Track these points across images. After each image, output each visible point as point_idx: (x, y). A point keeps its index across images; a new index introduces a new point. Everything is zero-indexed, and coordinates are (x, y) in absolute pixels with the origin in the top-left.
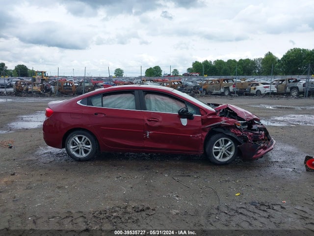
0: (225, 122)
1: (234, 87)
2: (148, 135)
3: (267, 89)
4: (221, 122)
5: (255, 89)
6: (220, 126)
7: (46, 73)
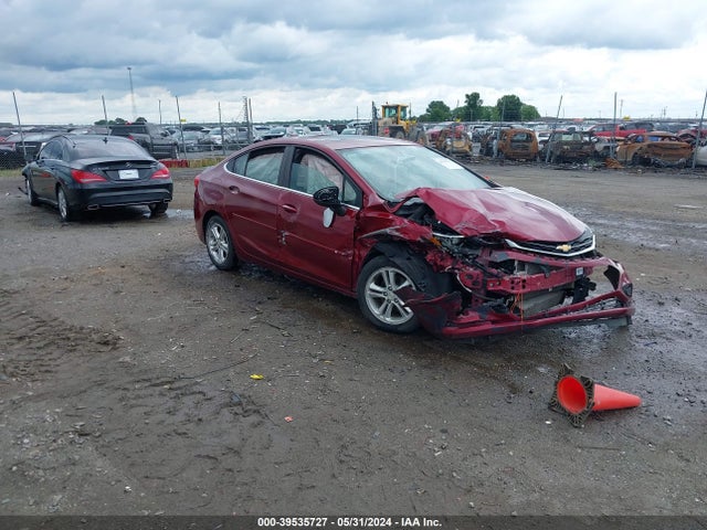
0: (397, 230)
2: (284, 239)
4: (388, 230)
6: (389, 239)
7: (408, 110)
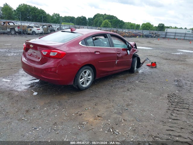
1: (19, 28)
2: (116, 63)
3: (39, 31)
5: (31, 30)
